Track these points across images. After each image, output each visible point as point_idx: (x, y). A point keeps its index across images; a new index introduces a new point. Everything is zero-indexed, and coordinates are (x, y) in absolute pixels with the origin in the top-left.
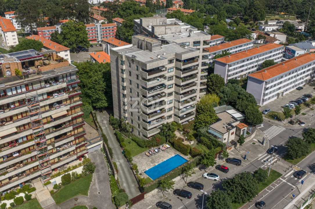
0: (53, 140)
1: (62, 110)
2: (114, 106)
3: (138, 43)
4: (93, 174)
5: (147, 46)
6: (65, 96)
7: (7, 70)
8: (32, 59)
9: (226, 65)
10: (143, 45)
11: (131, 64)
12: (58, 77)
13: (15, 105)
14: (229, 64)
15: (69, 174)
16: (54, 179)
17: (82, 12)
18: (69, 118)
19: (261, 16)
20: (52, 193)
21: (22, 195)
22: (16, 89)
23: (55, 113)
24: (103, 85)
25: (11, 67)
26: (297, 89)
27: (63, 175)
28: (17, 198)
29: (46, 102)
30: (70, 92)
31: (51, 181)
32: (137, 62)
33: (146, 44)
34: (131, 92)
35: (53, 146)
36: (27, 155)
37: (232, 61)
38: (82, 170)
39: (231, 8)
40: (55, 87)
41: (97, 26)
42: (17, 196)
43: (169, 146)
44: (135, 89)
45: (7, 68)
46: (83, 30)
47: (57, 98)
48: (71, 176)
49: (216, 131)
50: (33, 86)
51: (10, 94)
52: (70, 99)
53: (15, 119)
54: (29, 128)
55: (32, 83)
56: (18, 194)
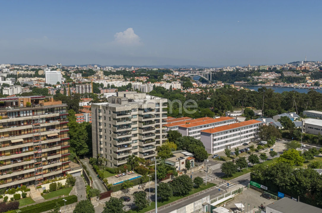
0: (46, 154)
1: (54, 132)
2: (93, 148)
3: (112, 101)
4: (74, 187)
5: (118, 101)
6: (57, 122)
7: (21, 103)
8: (38, 98)
9: (186, 128)
10: (115, 101)
11: (106, 110)
12: (54, 108)
13: (24, 124)
14: (189, 128)
15: (56, 183)
16: (44, 185)
17: (73, 106)
18: (59, 139)
19: (227, 107)
20: (42, 195)
21: (20, 192)
22: (26, 113)
23: (50, 133)
24: (86, 134)
25: (24, 101)
26: (243, 145)
27: (51, 183)
28: (16, 194)
29: (45, 125)
30: (61, 121)
31: (42, 186)
32: (110, 108)
33: (117, 100)
34: (105, 132)
35: (46, 158)
36: (28, 162)
37: (191, 126)
38: (65, 182)
39: (203, 103)
40: (51, 115)
41: (85, 115)
42: (17, 193)
43: (134, 172)
44: (109, 129)
45: (21, 102)
46: (73, 115)
47: (52, 123)
48: (57, 186)
49: (171, 162)
50: (38, 112)
51: (22, 115)
52: (60, 126)
53: (23, 133)
54: (31, 142)
55: (37, 111)
56: (17, 191)
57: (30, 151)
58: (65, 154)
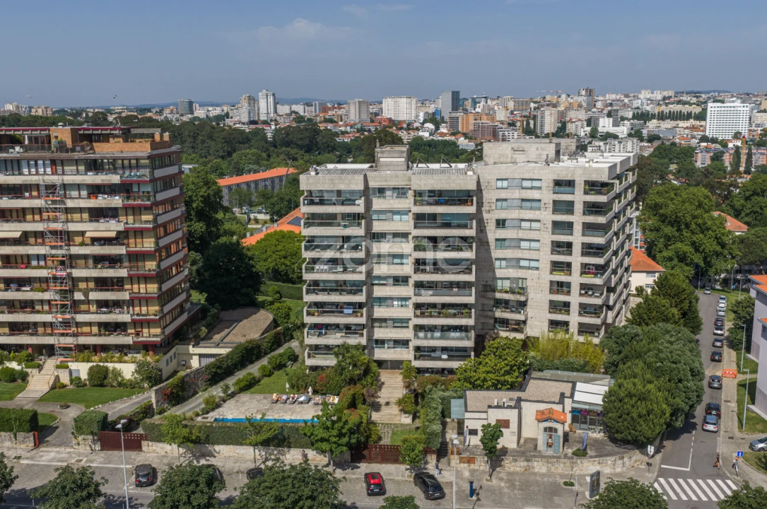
1: (109, 229)
6: (117, 201)
13: (31, 194)
15: (107, 367)
16: (76, 364)
18: (121, 250)
21: (15, 366)
22: (36, 165)
23: (94, 229)
27: (95, 364)
28: (7, 367)
29: (84, 203)
31: (70, 364)
35: (86, 295)
36: (37, 293)
38: (133, 372)
40: (97, 179)
42: (8, 364)
45: (55, 137)
47: (102, 201)
48: (111, 376)
50: (65, 167)
51: (26, 171)
52: (134, 215)
53: (29, 217)
54: (43, 244)
55: (63, 163)
56: (10, 360)
57: (41, 267)
58: (148, 295)
